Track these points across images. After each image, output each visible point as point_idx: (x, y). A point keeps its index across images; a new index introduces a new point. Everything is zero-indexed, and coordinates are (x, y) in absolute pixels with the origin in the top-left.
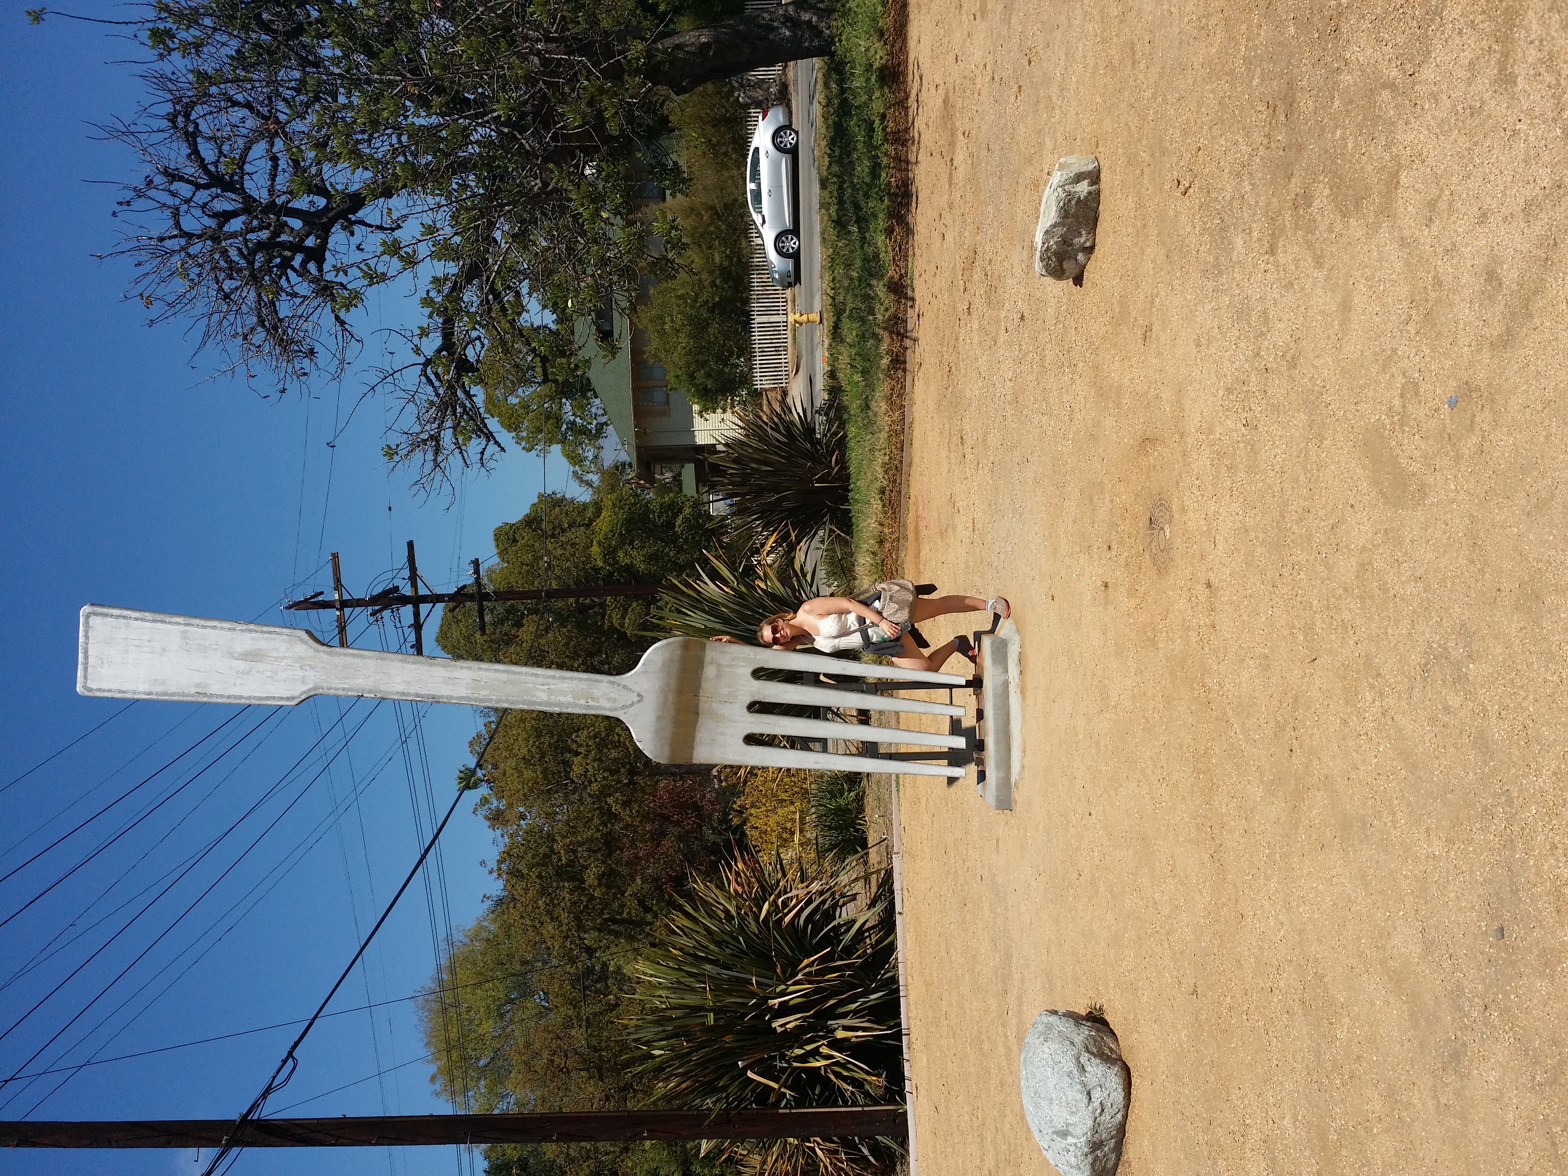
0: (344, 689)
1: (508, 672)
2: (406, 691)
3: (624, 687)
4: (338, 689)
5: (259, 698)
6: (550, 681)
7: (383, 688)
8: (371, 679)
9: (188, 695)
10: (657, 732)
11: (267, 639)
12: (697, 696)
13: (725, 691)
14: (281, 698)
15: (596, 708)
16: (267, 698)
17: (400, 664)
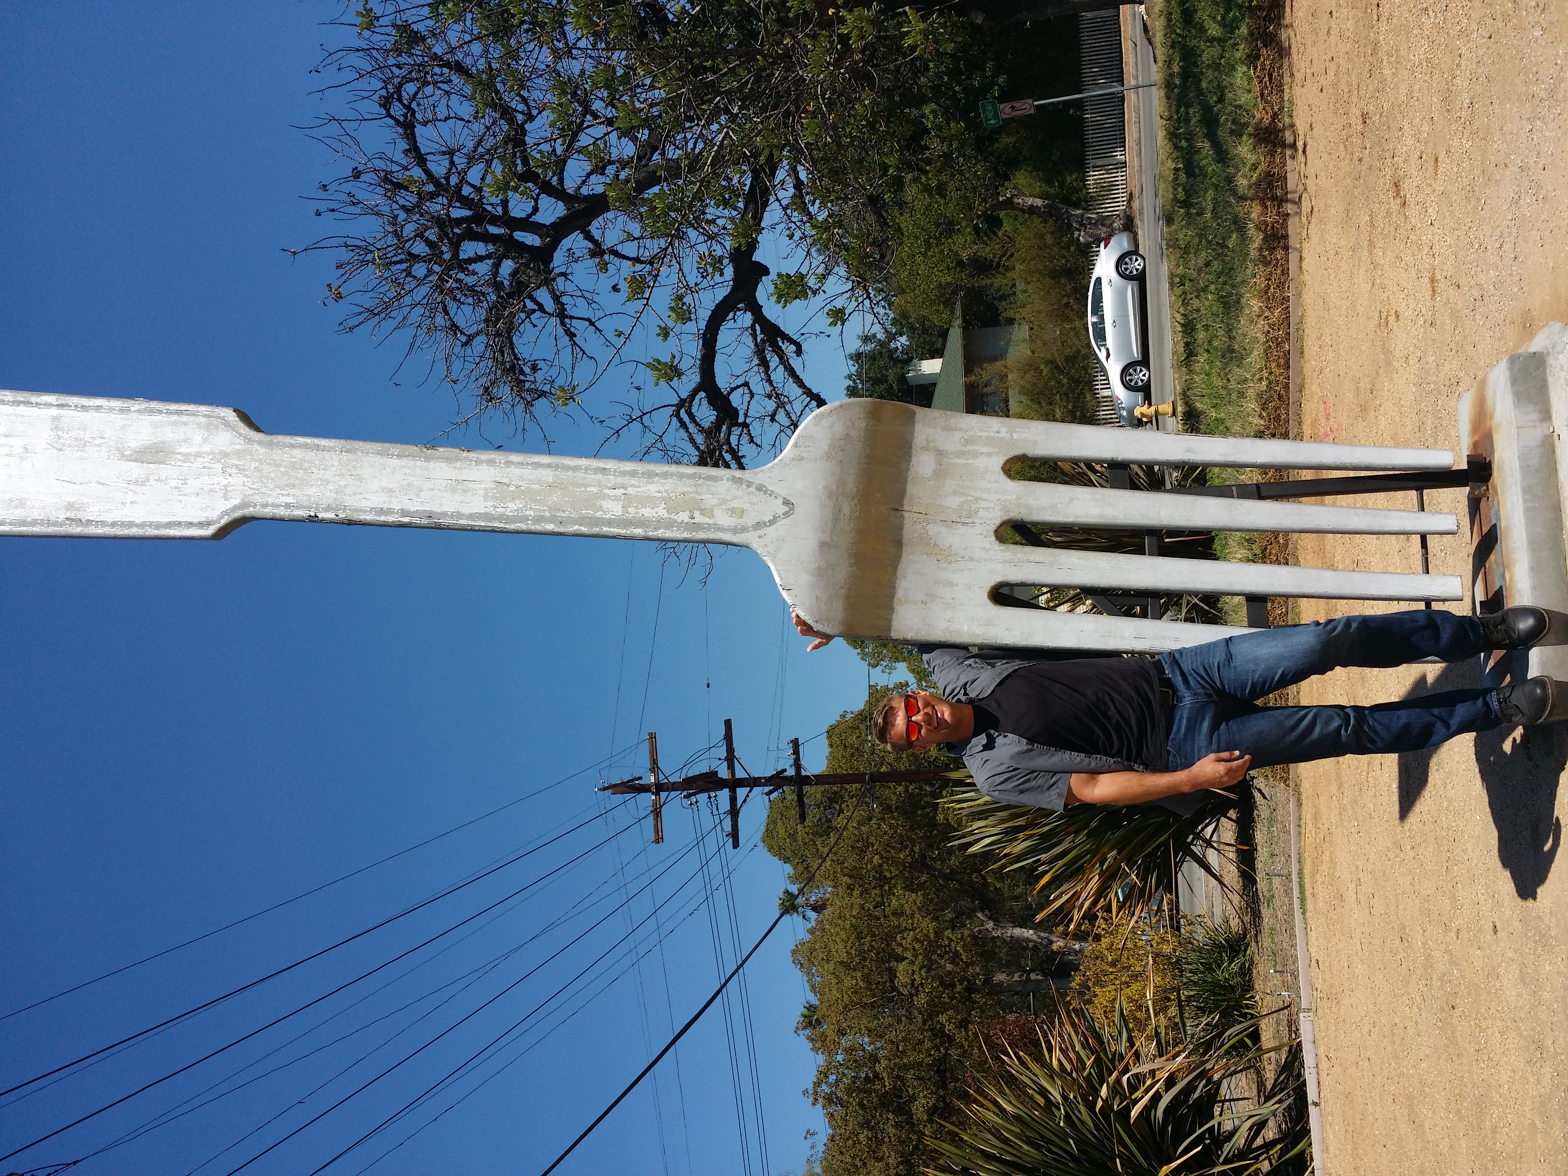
0: (287, 506)
1: (557, 467)
2: (385, 507)
3: (760, 488)
4: (277, 506)
5: (159, 525)
6: (627, 480)
7: (350, 501)
8: (331, 486)
9: (56, 524)
10: (820, 572)
11: (175, 423)
12: (898, 510)
13: (953, 502)
14: (190, 524)
15: (709, 527)
16: (169, 525)
17: (378, 459)
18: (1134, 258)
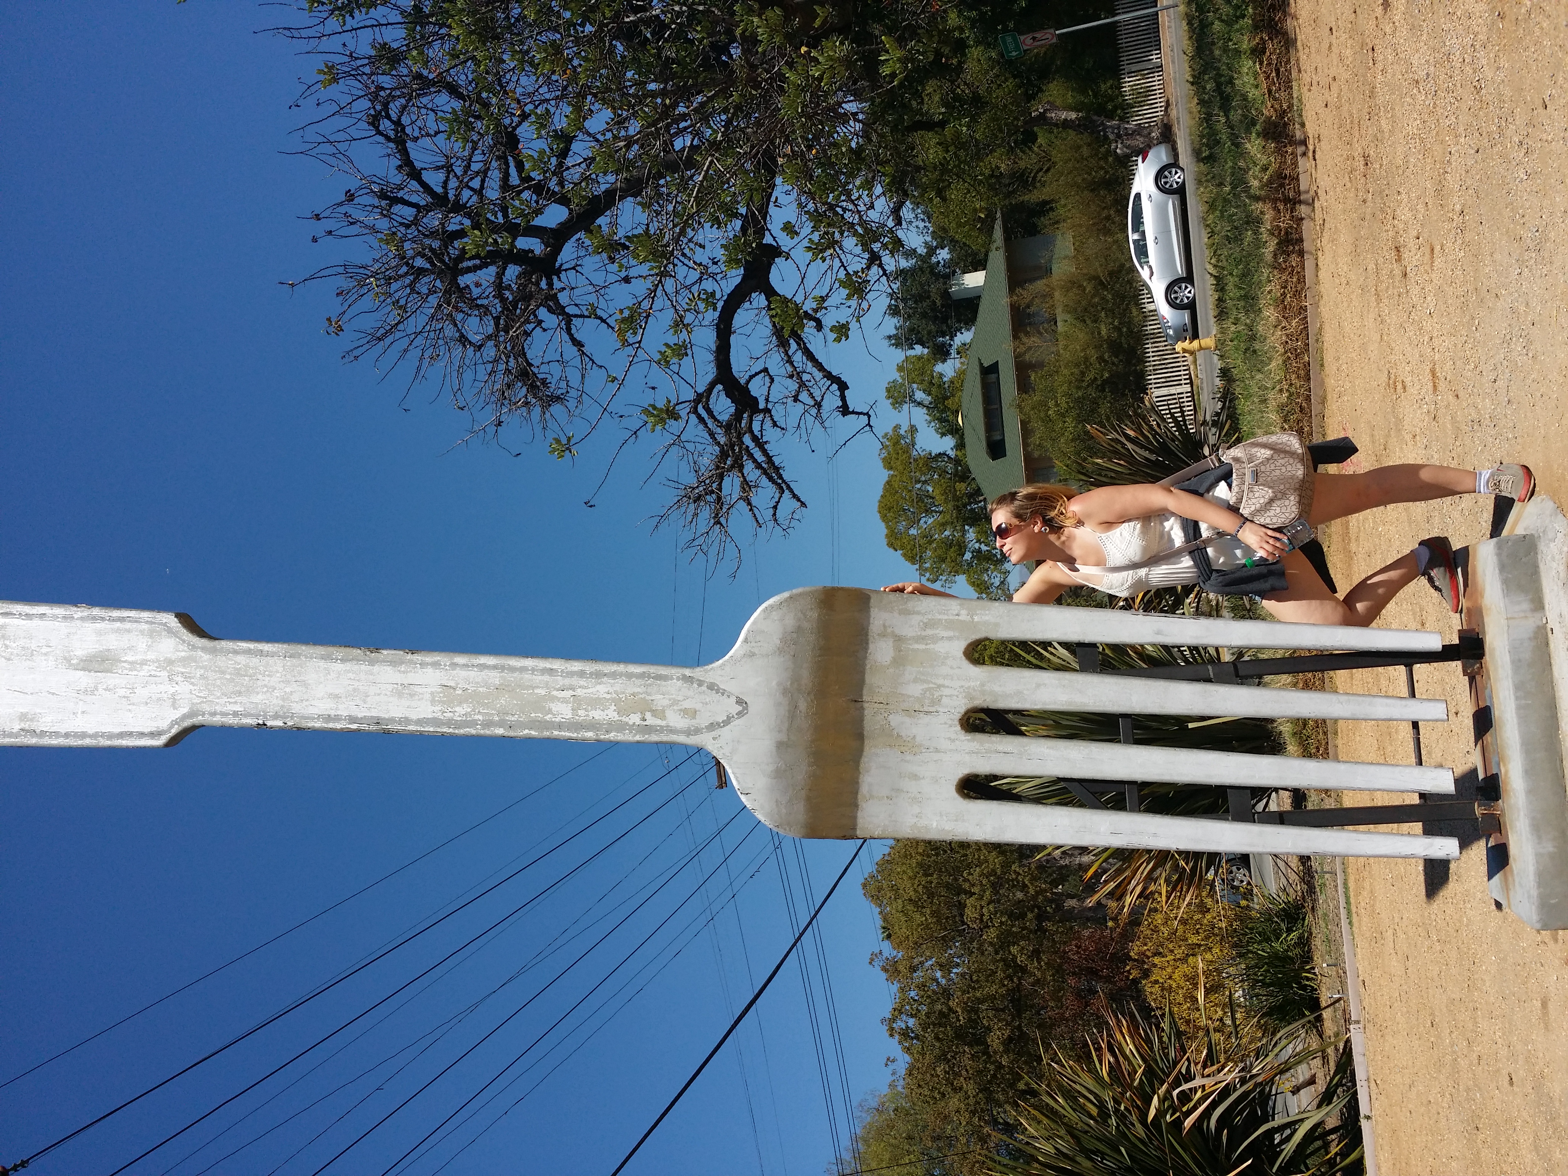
0: (235, 714)
1: (503, 668)
2: (333, 713)
3: (712, 687)
4: (225, 714)
5: (111, 736)
6: (575, 681)
7: (296, 708)
8: (277, 693)
9: (11, 735)
10: (778, 774)
11: (118, 630)
12: (857, 700)
13: (915, 690)
14: (142, 735)
15: (660, 730)
16: (121, 735)
17: (322, 664)
18: (1174, 170)
